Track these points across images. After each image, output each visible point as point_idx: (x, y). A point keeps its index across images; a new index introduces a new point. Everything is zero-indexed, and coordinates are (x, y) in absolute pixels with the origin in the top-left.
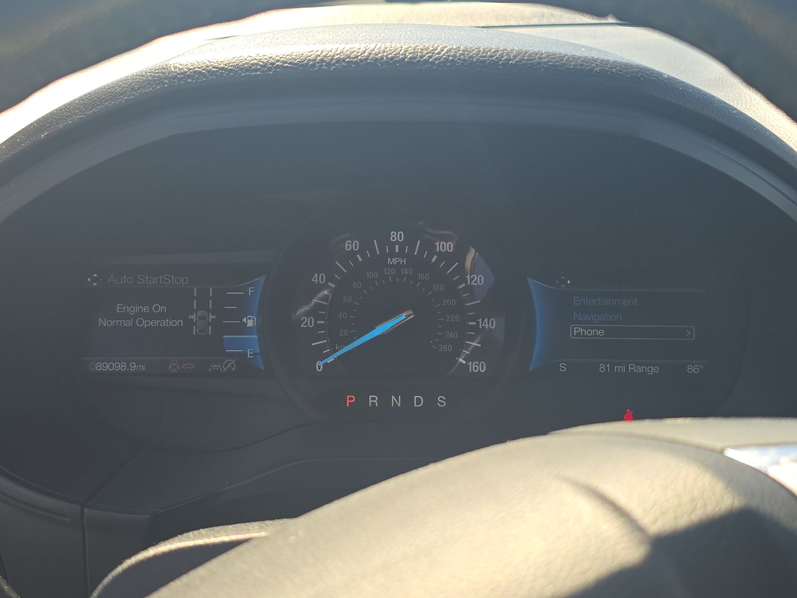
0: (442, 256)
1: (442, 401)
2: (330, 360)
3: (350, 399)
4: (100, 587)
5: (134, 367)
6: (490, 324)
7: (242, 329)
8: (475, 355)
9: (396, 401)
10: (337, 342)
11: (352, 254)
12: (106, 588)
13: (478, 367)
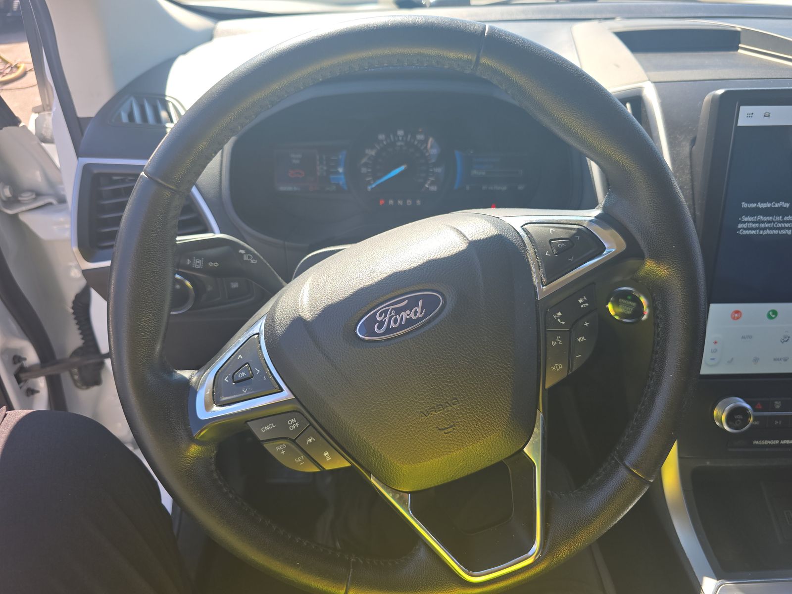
0: (420, 141)
1: (418, 202)
2: (373, 186)
3: (382, 202)
4: (300, 263)
5: (295, 189)
6: (439, 170)
7: (337, 173)
8: (432, 183)
9: (400, 202)
10: (376, 178)
11: (382, 141)
12: (302, 264)
13: (433, 188)
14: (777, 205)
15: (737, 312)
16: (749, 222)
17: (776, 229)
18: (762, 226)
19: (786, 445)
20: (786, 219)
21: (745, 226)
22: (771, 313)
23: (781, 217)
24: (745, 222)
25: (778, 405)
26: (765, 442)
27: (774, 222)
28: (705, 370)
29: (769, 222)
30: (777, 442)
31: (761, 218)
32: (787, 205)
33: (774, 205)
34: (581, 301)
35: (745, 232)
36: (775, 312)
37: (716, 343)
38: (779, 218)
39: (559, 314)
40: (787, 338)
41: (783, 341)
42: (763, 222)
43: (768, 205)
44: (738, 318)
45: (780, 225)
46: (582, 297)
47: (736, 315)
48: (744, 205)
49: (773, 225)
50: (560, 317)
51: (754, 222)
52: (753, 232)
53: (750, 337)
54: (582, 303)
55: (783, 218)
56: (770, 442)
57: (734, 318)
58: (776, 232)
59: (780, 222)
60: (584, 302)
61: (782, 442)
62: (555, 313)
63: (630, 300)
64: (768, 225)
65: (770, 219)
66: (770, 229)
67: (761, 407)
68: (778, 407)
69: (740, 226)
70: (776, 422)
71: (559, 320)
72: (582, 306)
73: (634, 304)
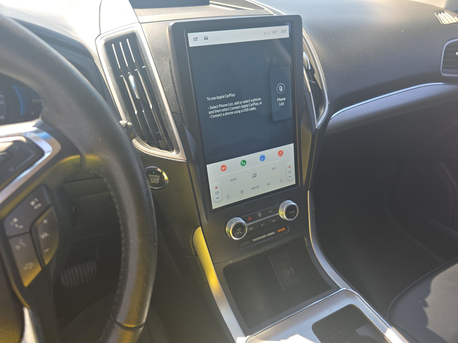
14: (228, 96)
15: (223, 166)
16: (214, 109)
17: (231, 111)
18: (223, 110)
19: (270, 236)
20: (235, 104)
21: (213, 112)
22: (242, 162)
23: (232, 103)
24: (212, 110)
25: (260, 215)
26: (259, 238)
27: (229, 107)
28: (215, 206)
29: (226, 107)
30: (265, 236)
31: (220, 105)
32: (233, 95)
33: (226, 96)
34: (33, 203)
35: (214, 116)
36: (244, 161)
37: (216, 188)
38: (231, 104)
39: (15, 220)
40: (255, 175)
41: (253, 177)
42: (223, 108)
43: (223, 97)
44: (225, 170)
45: (233, 108)
46: (33, 199)
47: (224, 168)
48: (209, 99)
49: (229, 109)
50: (17, 223)
51: (217, 109)
52: (219, 115)
53: (235, 179)
54: (35, 205)
55: (233, 104)
56: (261, 237)
57: (223, 171)
58: (232, 113)
59: (232, 106)
60: (36, 203)
61: (268, 235)
62: (12, 220)
63: (155, 174)
64: (226, 110)
65: (226, 105)
66: (228, 112)
67: (251, 219)
68: (260, 216)
69: (210, 113)
70: (262, 225)
71: (17, 226)
72: (36, 207)
73: (158, 176)
